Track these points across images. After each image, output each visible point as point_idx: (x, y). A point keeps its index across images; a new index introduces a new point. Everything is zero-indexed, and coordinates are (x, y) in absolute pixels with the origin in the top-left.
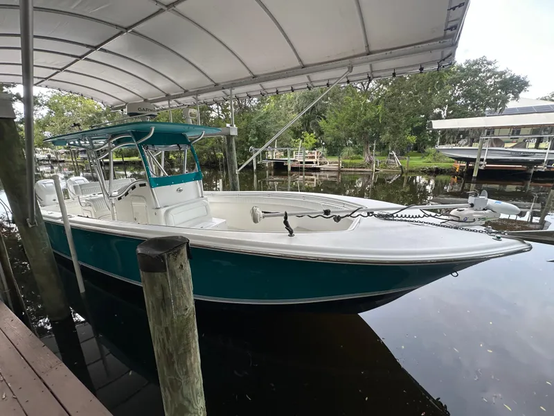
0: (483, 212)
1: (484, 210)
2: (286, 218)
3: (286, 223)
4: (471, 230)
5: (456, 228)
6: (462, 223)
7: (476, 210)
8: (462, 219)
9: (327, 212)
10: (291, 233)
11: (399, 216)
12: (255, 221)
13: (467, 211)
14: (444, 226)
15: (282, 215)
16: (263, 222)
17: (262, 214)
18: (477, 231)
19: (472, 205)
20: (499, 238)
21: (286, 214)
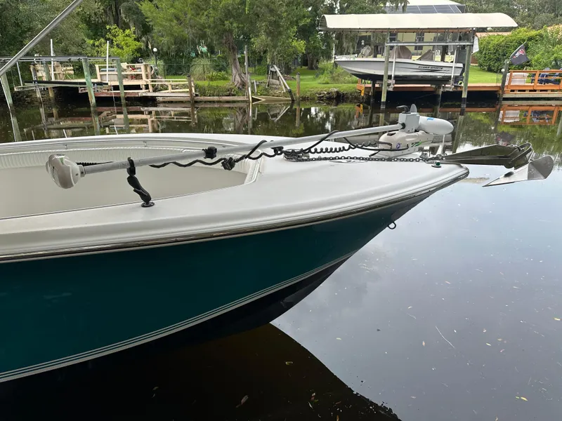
0: (416, 134)
1: (416, 131)
2: (132, 171)
3: (133, 181)
4: (407, 160)
5: (390, 160)
6: (395, 153)
7: (409, 132)
8: (394, 147)
9: (210, 153)
10: (147, 200)
11: (319, 151)
12: (65, 182)
13: (400, 135)
14: (375, 160)
15: (121, 166)
16: (83, 185)
17: (77, 167)
18: (413, 160)
19: (404, 125)
20: (438, 164)
21: (131, 162)
